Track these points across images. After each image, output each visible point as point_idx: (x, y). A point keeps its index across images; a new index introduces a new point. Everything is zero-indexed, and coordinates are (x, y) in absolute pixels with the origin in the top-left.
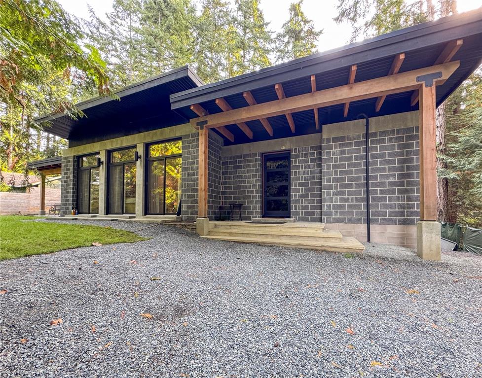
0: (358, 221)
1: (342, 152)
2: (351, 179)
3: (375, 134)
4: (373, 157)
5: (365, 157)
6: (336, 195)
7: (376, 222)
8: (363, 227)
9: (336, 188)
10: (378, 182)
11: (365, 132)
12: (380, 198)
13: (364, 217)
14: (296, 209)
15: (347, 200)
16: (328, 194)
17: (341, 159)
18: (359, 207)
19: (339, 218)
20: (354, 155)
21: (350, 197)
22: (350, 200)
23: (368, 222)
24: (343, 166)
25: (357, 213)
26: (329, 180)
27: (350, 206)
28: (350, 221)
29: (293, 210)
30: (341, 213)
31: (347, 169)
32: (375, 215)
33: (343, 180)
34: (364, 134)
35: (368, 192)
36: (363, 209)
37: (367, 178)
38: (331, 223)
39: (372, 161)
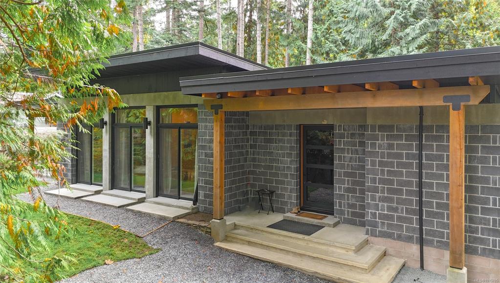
0: (409, 239)
1: (391, 146)
2: (401, 183)
3: (430, 128)
4: (429, 158)
5: (417, 157)
6: (383, 202)
7: (430, 243)
8: (415, 249)
9: (383, 192)
10: (434, 192)
11: (418, 123)
12: (437, 213)
13: (416, 236)
14: (340, 206)
15: (396, 210)
16: (373, 198)
17: (389, 155)
18: (410, 221)
19: (385, 232)
20: (404, 152)
21: (400, 207)
22: (400, 211)
23: (422, 242)
24: (391, 164)
25: (408, 229)
26: (374, 180)
27: (400, 219)
28: (399, 238)
29: (337, 207)
30: (389, 226)
31: (395, 169)
32: (430, 236)
33: (391, 182)
34: (417, 126)
35: (420, 203)
36: (416, 225)
37: (420, 185)
38: (376, 236)
39: (427, 163)
